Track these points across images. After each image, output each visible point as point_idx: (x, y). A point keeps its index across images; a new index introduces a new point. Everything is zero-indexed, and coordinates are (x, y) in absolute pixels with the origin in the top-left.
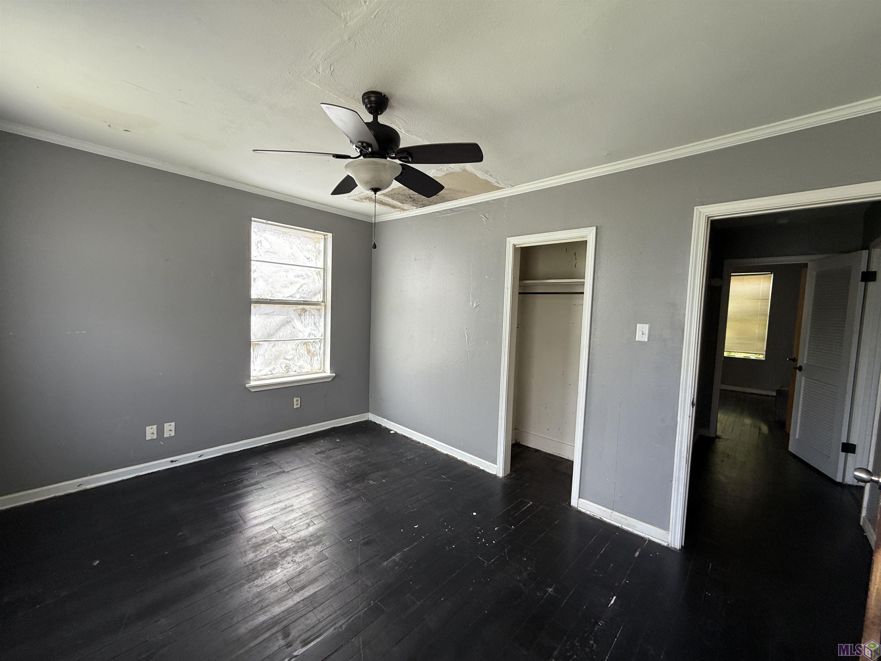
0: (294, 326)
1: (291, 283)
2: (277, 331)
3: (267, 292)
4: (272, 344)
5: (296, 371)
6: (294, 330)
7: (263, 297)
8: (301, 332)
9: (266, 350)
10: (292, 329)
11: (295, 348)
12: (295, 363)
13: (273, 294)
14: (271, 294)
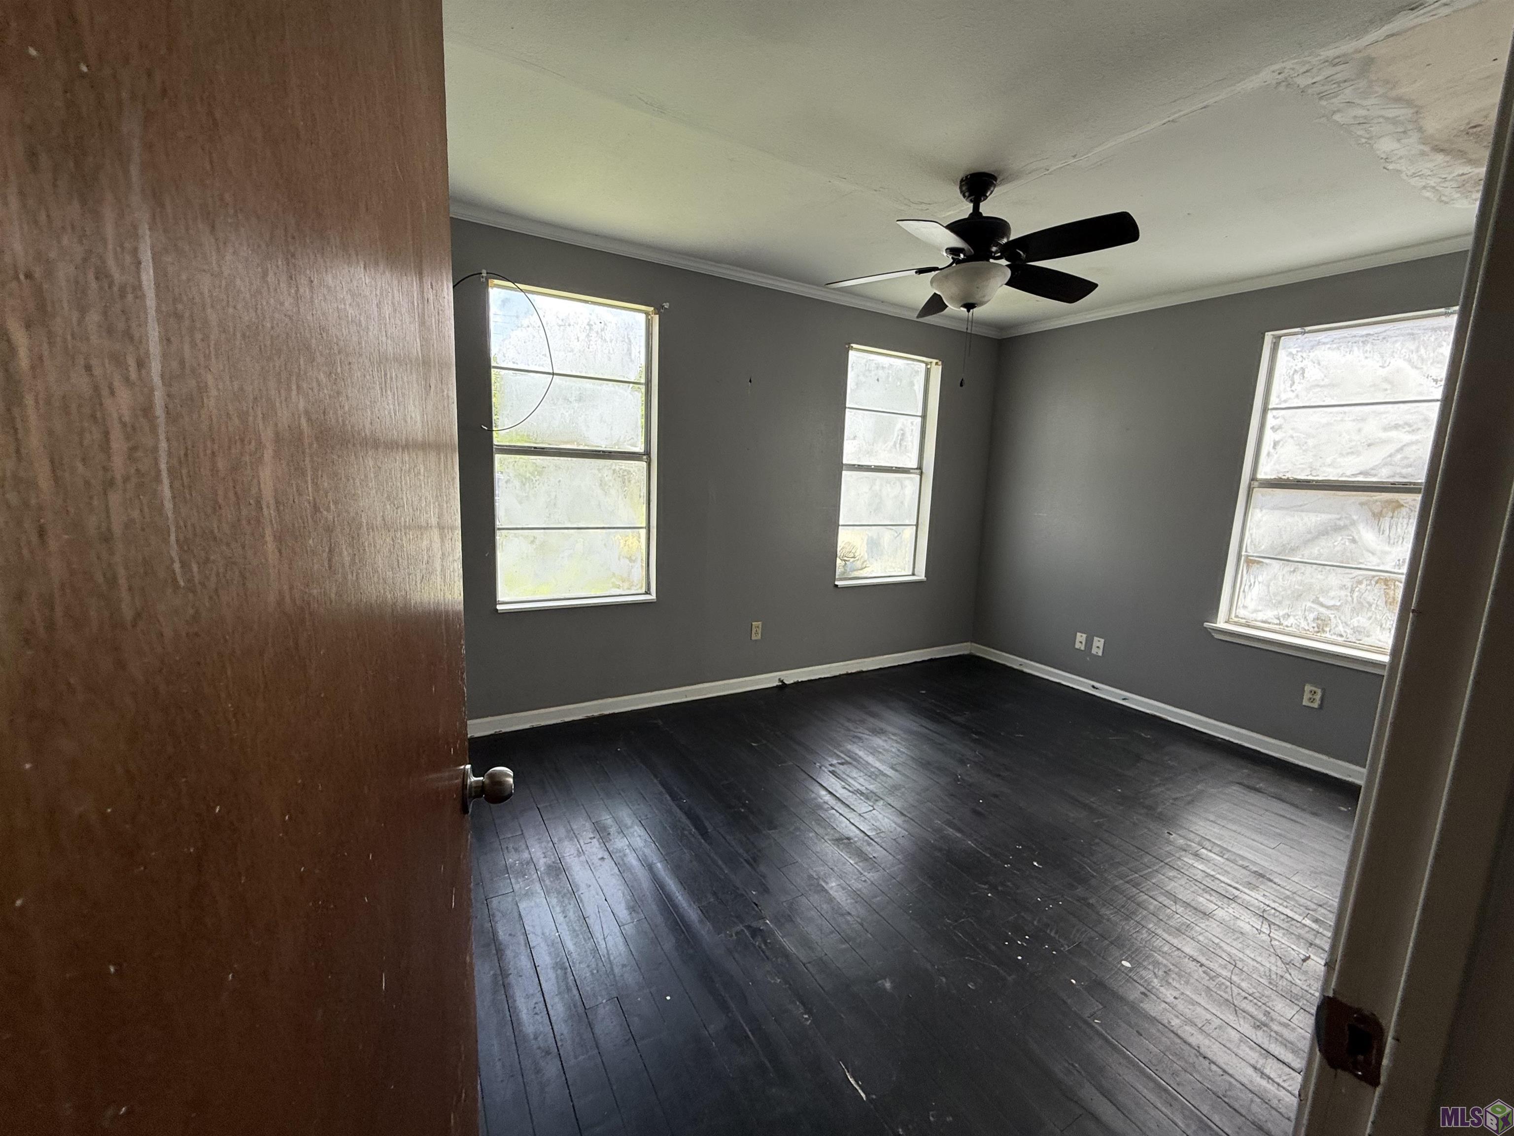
0: (1356, 537)
1: (1369, 445)
2: (1306, 542)
3: (1301, 466)
4: (1292, 567)
5: (1341, 636)
6: (1353, 546)
7: (1289, 476)
8: (1373, 554)
9: (1275, 577)
10: (1347, 543)
11: (1349, 585)
12: (1343, 618)
13: (1315, 469)
14: (1309, 469)
